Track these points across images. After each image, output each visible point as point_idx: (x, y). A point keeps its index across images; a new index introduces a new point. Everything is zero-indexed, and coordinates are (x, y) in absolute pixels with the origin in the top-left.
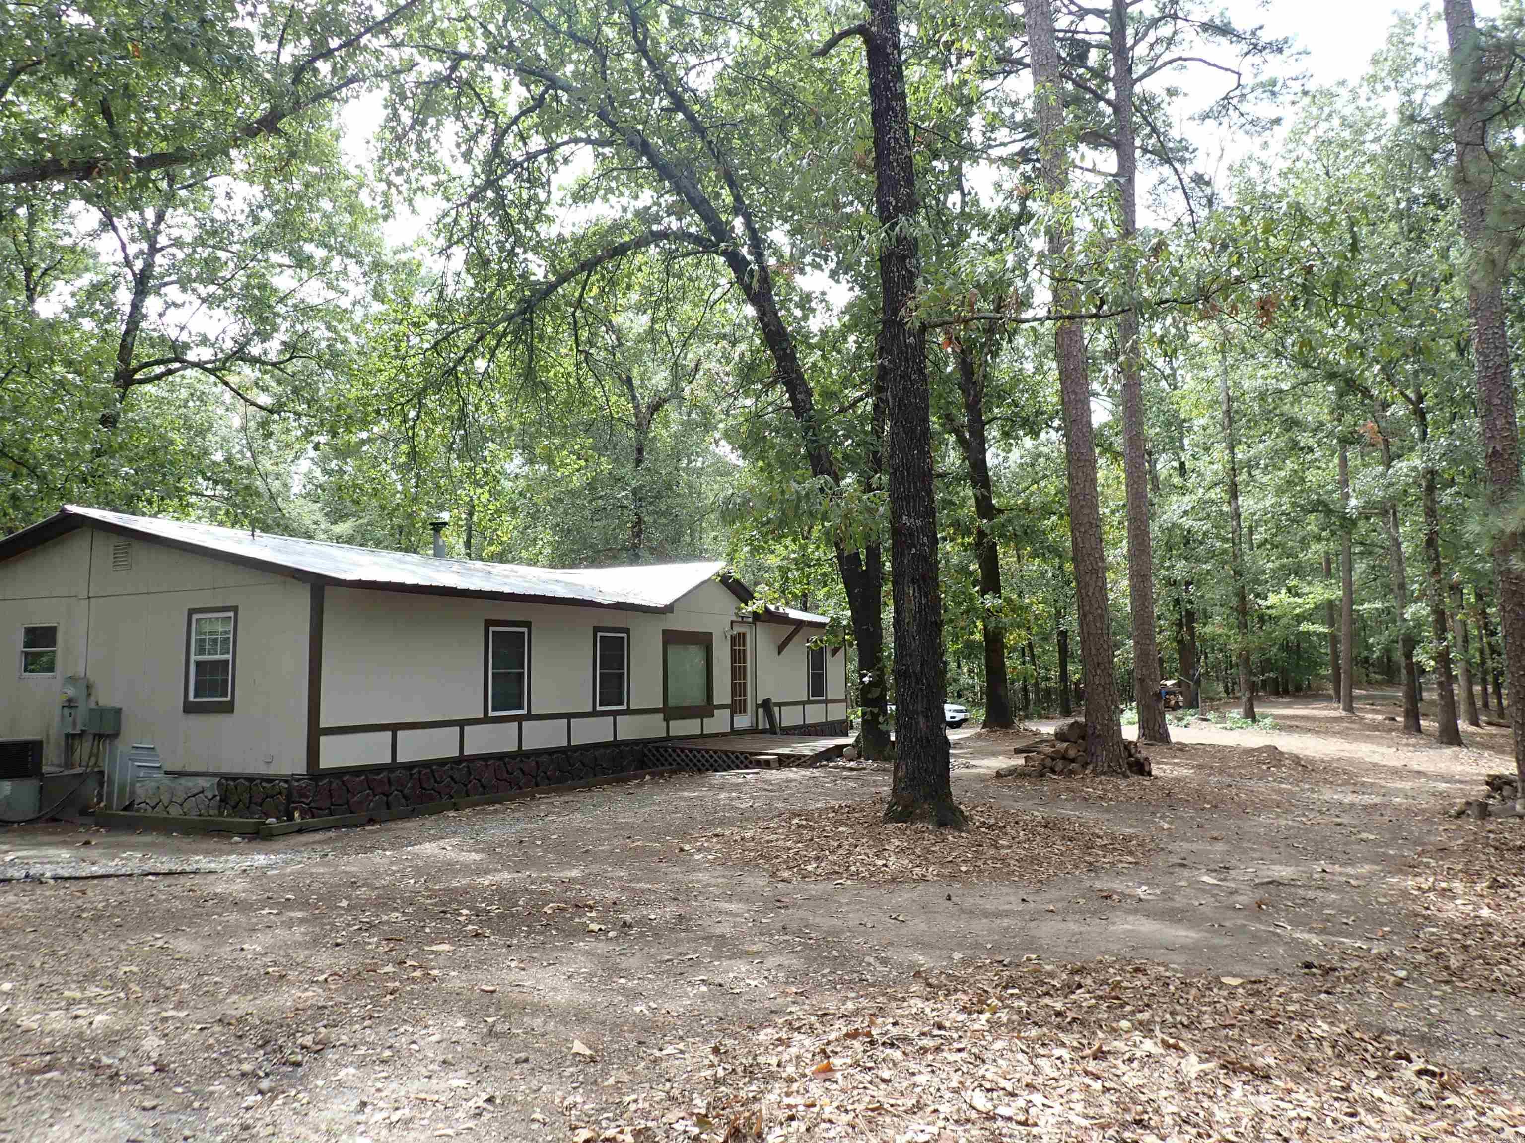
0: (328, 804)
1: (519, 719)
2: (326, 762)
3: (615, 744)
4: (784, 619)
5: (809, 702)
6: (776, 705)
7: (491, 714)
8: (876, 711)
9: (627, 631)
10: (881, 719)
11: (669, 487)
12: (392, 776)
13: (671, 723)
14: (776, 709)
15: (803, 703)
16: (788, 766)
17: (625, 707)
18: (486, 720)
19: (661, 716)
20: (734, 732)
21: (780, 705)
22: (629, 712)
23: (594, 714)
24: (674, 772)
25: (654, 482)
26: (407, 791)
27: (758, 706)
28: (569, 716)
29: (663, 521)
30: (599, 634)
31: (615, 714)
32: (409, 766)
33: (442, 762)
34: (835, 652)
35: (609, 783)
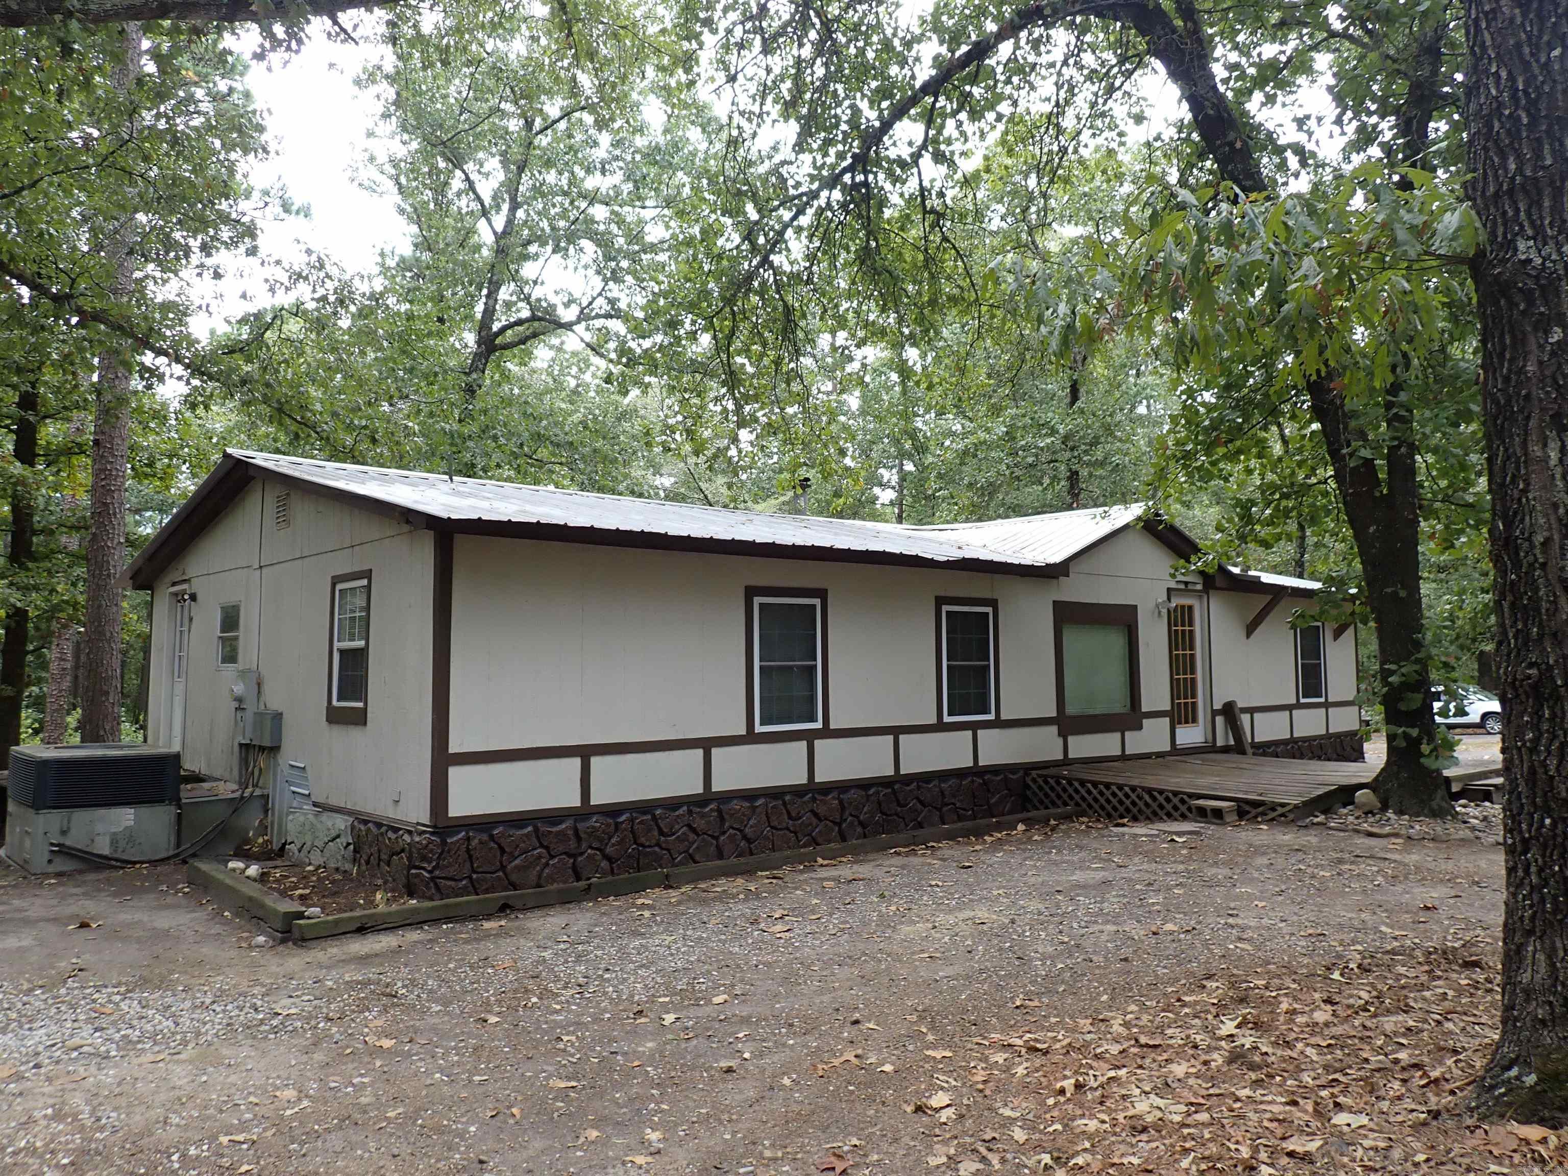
0: (466, 871)
1: (810, 737)
2: (458, 808)
3: (976, 772)
4: (1256, 586)
5: (1299, 706)
6: (1245, 710)
7: (759, 729)
8: (1415, 732)
9: (993, 603)
10: (1425, 748)
11: (1108, 430)
12: (580, 826)
13: (1071, 739)
14: (1245, 718)
15: (1289, 708)
16: (1254, 820)
17: (991, 717)
18: (751, 738)
19: (1054, 729)
20: (1176, 751)
21: (1252, 711)
22: (999, 723)
23: (940, 727)
24: (1068, 818)
25: (1088, 427)
26: (609, 850)
27: (1215, 713)
28: (896, 731)
29: (1100, 472)
30: (945, 608)
31: (974, 727)
32: (613, 811)
33: (672, 804)
34: (1338, 634)
35: (951, 836)
